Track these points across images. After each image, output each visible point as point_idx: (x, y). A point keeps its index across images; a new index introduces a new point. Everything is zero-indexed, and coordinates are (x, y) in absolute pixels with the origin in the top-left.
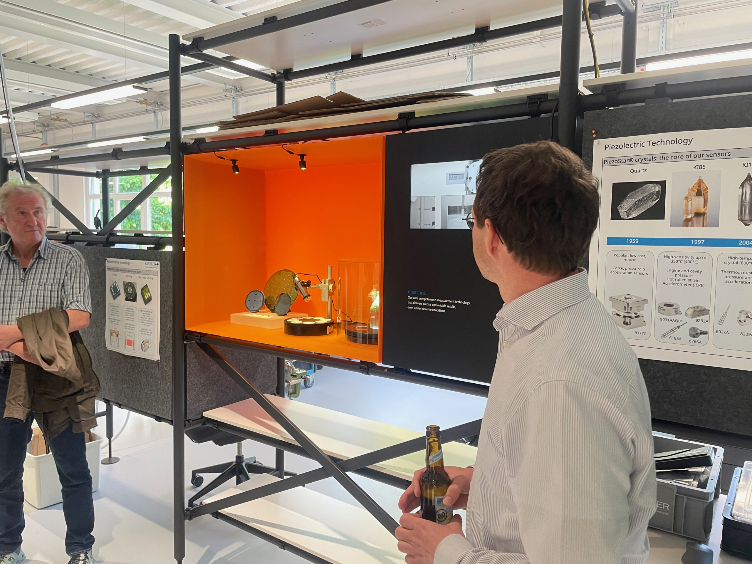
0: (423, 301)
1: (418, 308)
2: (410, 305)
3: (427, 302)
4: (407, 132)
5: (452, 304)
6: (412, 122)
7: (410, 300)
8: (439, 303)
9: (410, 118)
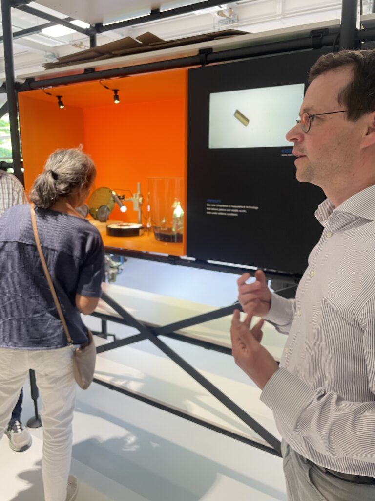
0: (219, 208)
1: (216, 213)
2: (209, 211)
3: (222, 208)
4: (206, 66)
5: (243, 209)
6: (210, 57)
7: (209, 207)
8: (232, 208)
9: (209, 53)
